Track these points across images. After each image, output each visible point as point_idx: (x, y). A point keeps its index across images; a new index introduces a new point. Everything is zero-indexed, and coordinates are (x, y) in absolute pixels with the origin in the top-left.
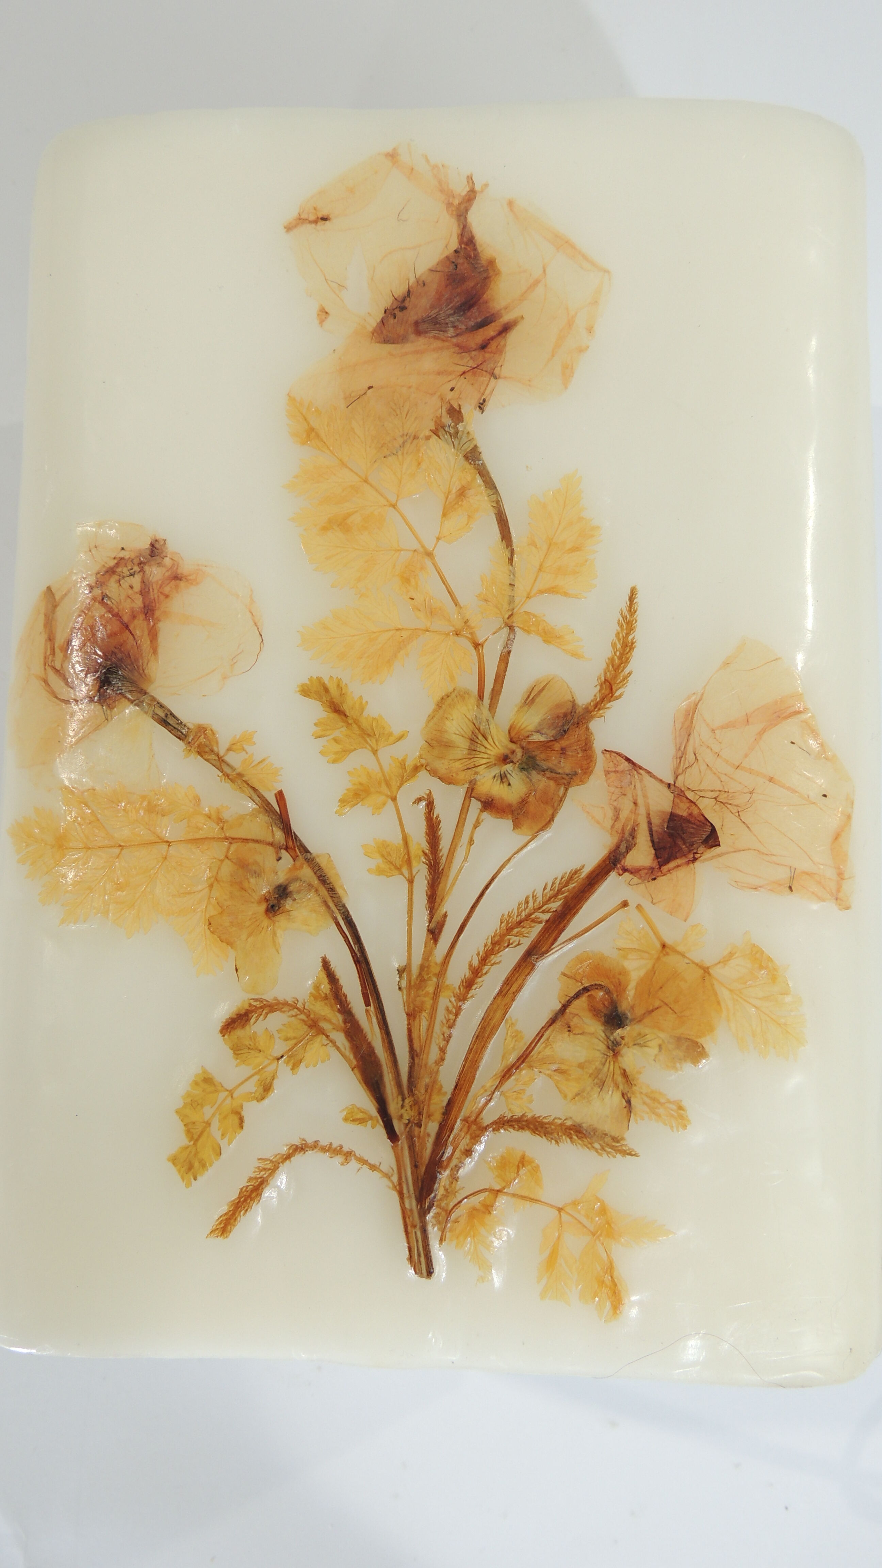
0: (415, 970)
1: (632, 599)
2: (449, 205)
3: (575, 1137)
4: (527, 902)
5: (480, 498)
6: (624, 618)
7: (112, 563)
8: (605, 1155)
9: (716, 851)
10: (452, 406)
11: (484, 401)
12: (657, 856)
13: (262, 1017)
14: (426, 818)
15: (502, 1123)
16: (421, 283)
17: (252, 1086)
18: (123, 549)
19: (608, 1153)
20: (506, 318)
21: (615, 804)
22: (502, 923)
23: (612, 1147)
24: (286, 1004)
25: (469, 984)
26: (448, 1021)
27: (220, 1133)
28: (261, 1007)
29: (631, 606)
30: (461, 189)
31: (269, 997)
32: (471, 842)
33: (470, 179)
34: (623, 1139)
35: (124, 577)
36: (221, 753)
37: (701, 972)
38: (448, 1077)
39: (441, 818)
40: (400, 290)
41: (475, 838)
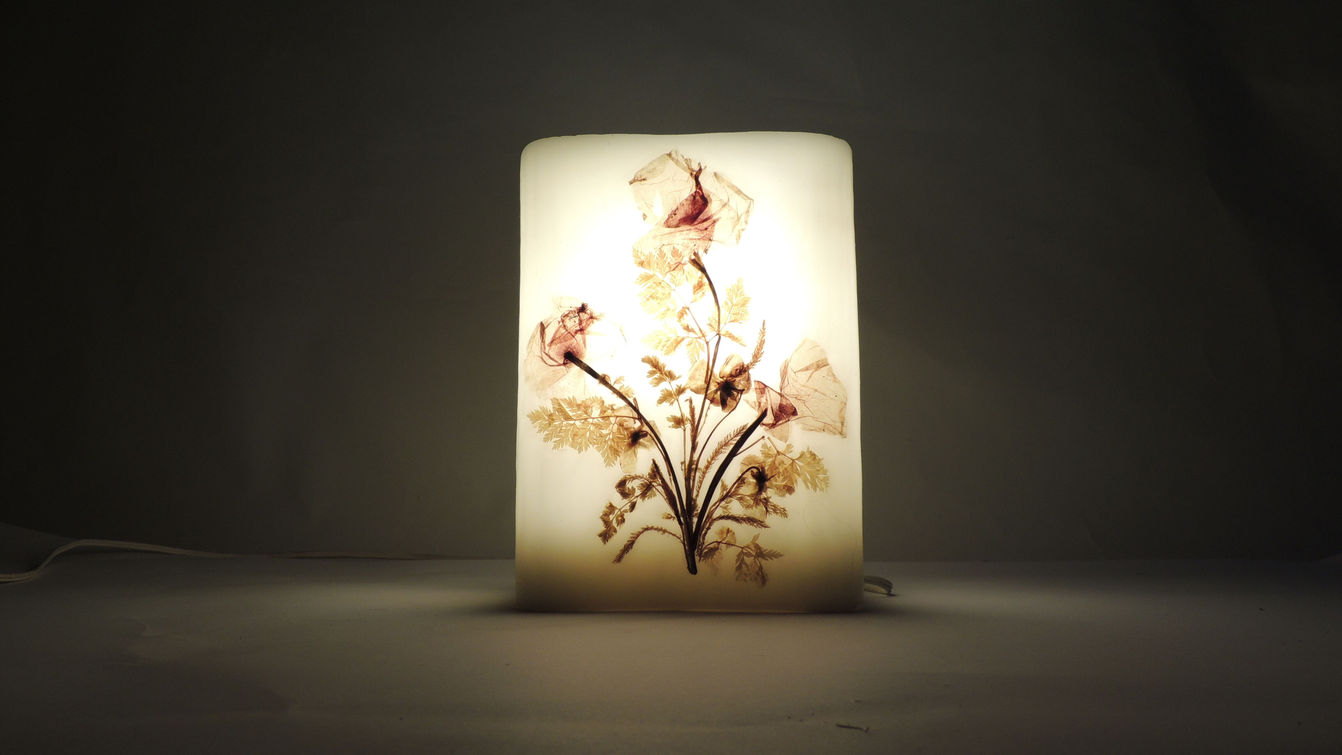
0: (687, 463)
1: (764, 324)
2: (691, 174)
3: (747, 522)
4: (728, 437)
5: (707, 287)
6: (761, 331)
7: (567, 313)
9: (796, 417)
10: (695, 252)
11: (707, 250)
12: (775, 419)
13: (630, 482)
14: (690, 407)
15: (721, 518)
16: (682, 204)
17: (627, 507)
18: (571, 307)
19: (759, 527)
20: (714, 218)
21: (759, 400)
22: (718, 445)
23: (761, 525)
24: (640, 477)
25: (707, 467)
26: (700, 481)
27: (616, 524)
28: (630, 478)
29: (763, 327)
30: (696, 168)
31: (633, 474)
33: (699, 164)
34: (764, 522)
35: (572, 318)
36: (612, 384)
37: (792, 461)
38: (700, 502)
39: (695, 407)
40: (674, 208)
41: (708, 414)
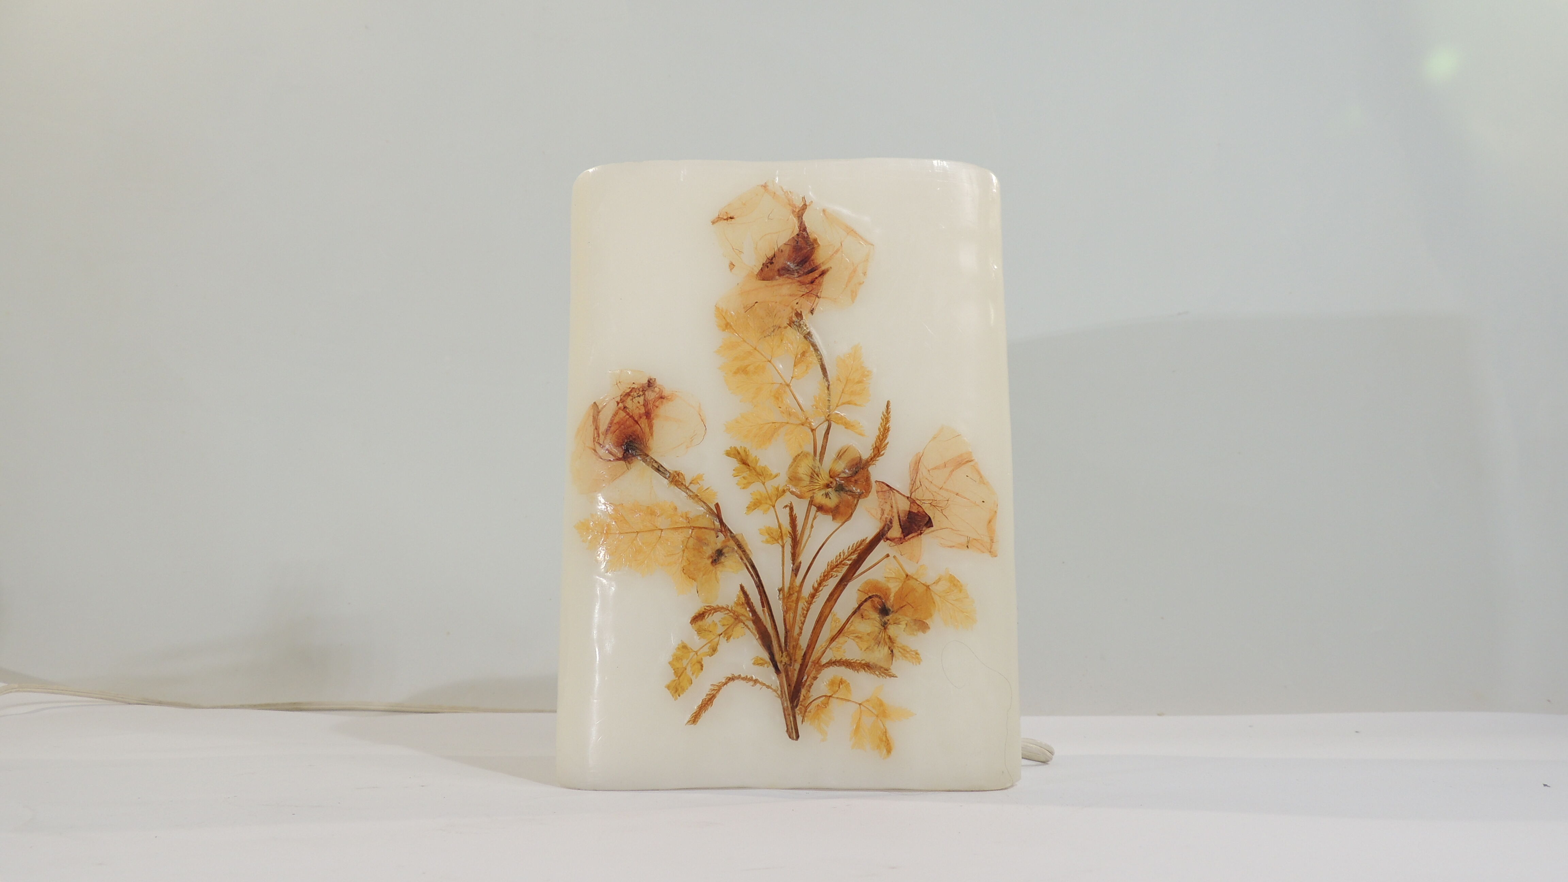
0: (786, 590)
1: (888, 406)
2: (793, 212)
3: (866, 669)
4: (840, 555)
5: (812, 358)
6: (884, 415)
7: (628, 390)
8: (881, 677)
9: (931, 529)
10: (797, 312)
11: (813, 309)
12: (903, 532)
13: (711, 615)
14: (790, 515)
15: (832, 663)
16: (780, 250)
17: (706, 649)
18: (634, 383)
19: (883, 676)
20: (823, 268)
21: (882, 507)
22: (828, 566)
23: (885, 673)
24: (723, 608)
25: (813, 596)
26: (803, 614)
27: (691, 673)
28: (710, 610)
29: (887, 410)
30: (800, 204)
31: (714, 605)
32: (812, 527)
33: (804, 198)
34: (890, 669)
35: (635, 397)
36: (687, 485)
37: (925, 588)
38: (804, 642)
39: (797, 515)
40: (770, 255)
41: (814, 525)
